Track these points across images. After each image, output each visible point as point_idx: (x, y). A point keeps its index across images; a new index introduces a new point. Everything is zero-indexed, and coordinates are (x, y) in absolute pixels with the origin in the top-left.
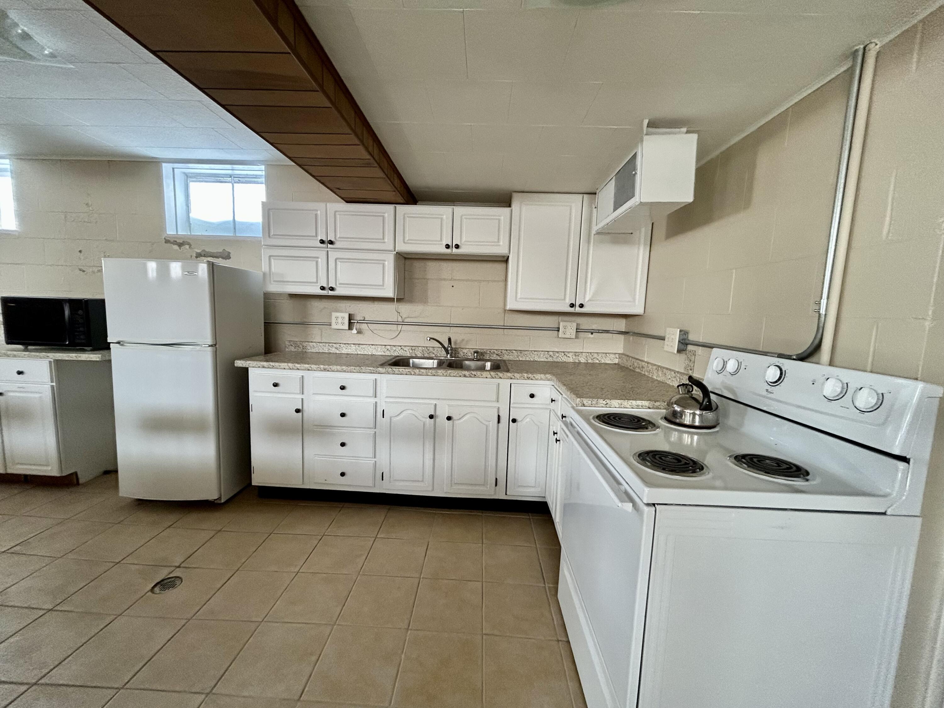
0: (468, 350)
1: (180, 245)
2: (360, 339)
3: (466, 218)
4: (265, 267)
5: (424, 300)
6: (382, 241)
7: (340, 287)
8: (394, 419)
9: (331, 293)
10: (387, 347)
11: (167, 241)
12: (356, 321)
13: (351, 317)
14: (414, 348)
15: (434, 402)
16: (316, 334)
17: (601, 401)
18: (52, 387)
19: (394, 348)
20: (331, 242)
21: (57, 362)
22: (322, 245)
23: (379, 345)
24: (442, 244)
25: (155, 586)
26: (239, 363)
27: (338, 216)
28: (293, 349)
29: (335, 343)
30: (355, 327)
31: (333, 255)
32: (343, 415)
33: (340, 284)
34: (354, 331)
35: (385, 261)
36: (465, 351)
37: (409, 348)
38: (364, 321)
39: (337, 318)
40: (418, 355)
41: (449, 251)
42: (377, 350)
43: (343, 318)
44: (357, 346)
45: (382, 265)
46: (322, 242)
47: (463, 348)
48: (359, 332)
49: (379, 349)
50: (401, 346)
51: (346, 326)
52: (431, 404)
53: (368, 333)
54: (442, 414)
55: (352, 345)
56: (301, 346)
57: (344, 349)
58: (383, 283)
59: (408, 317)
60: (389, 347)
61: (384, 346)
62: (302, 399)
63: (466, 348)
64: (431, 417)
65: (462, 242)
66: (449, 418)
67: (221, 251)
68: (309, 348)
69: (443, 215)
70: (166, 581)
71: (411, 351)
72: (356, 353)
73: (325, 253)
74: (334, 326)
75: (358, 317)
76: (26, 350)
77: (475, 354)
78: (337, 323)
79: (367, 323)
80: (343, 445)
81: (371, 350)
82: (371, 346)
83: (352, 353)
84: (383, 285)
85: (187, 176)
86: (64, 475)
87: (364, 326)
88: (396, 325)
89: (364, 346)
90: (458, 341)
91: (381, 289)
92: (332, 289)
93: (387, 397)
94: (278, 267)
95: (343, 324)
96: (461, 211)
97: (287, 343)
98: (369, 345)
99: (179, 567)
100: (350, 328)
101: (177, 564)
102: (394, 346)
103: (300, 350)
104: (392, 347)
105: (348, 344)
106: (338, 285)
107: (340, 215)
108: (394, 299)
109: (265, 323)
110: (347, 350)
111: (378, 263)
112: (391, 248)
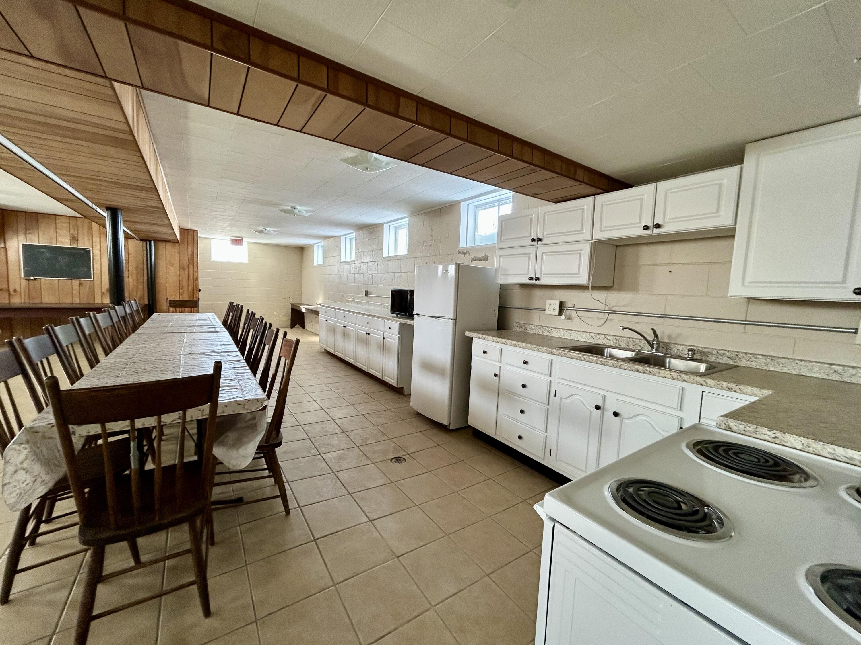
0: (684, 347)
1: (465, 254)
2: (569, 325)
3: (671, 193)
4: (496, 266)
5: (634, 288)
6: (581, 232)
7: (544, 277)
8: (564, 401)
9: (537, 282)
10: (591, 334)
11: (459, 253)
12: (566, 308)
13: (561, 304)
14: (618, 338)
15: (604, 393)
16: (536, 318)
17: (765, 430)
18: (399, 337)
19: (598, 336)
20: (540, 240)
21: (402, 323)
22: (534, 243)
23: (584, 332)
24: (640, 227)
25: (393, 458)
26: (468, 334)
27: (546, 217)
28: (518, 329)
29: (548, 327)
30: (564, 314)
31: (541, 250)
32: (524, 386)
33: (544, 274)
34: (563, 317)
35: (581, 250)
36: (681, 348)
37: (613, 337)
38: (574, 308)
39: (550, 304)
40: (622, 346)
41: (648, 232)
42: (582, 337)
43: (555, 305)
44: (565, 331)
45: (579, 255)
46: (533, 240)
47: (678, 344)
48: (569, 318)
49: (584, 336)
50: (605, 335)
51: (557, 312)
52: (600, 394)
53: (576, 320)
54: (611, 407)
55: (561, 330)
56: (523, 327)
57: (554, 333)
58: (579, 271)
59: (616, 306)
60: (593, 335)
61: (589, 334)
62: (500, 367)
63: (682, 345)
64: (597, 407)
65: (666, 221)
66: (616, 414)
67: (483, 255)
68: (529, 329)
69: (644, 195)
70: (399, 459)
71: (615, 341)
72: (564, 337)
73: (535, 249)
74: (547, 312)
75: (569, 305)
76: (397, 317)
77: (690, 353)
78: (550, 309)
79: (576, 310)
80: (522, 412)
81: (577, 335)
82: (576, 332)
83: (561, 337)
84: (578, 274)
85: (476, 207)
86: (398, 387)
87: (573, 313)
88: (603, 314)
89: (570, 332)
90: (674, 336)
91: (577, 277)
92: (537, 279)
93: (559, 378)
94: (504, 263)
95: (554, 310)
96: (664, 186)
97: (515, 324)
98: (576, 331)
99: (409, 454)
100: (560, 312)
101: (409, 453)
102: (598, 334)
103: (523, 330)
104: (596, 334)
105: (557, 328)
106: (542, 275)
107: (548, 215)
108: (589, 286)
109: (499, 307)
110: (556, 334)
111: (575, 253)
112: (589, 238)
